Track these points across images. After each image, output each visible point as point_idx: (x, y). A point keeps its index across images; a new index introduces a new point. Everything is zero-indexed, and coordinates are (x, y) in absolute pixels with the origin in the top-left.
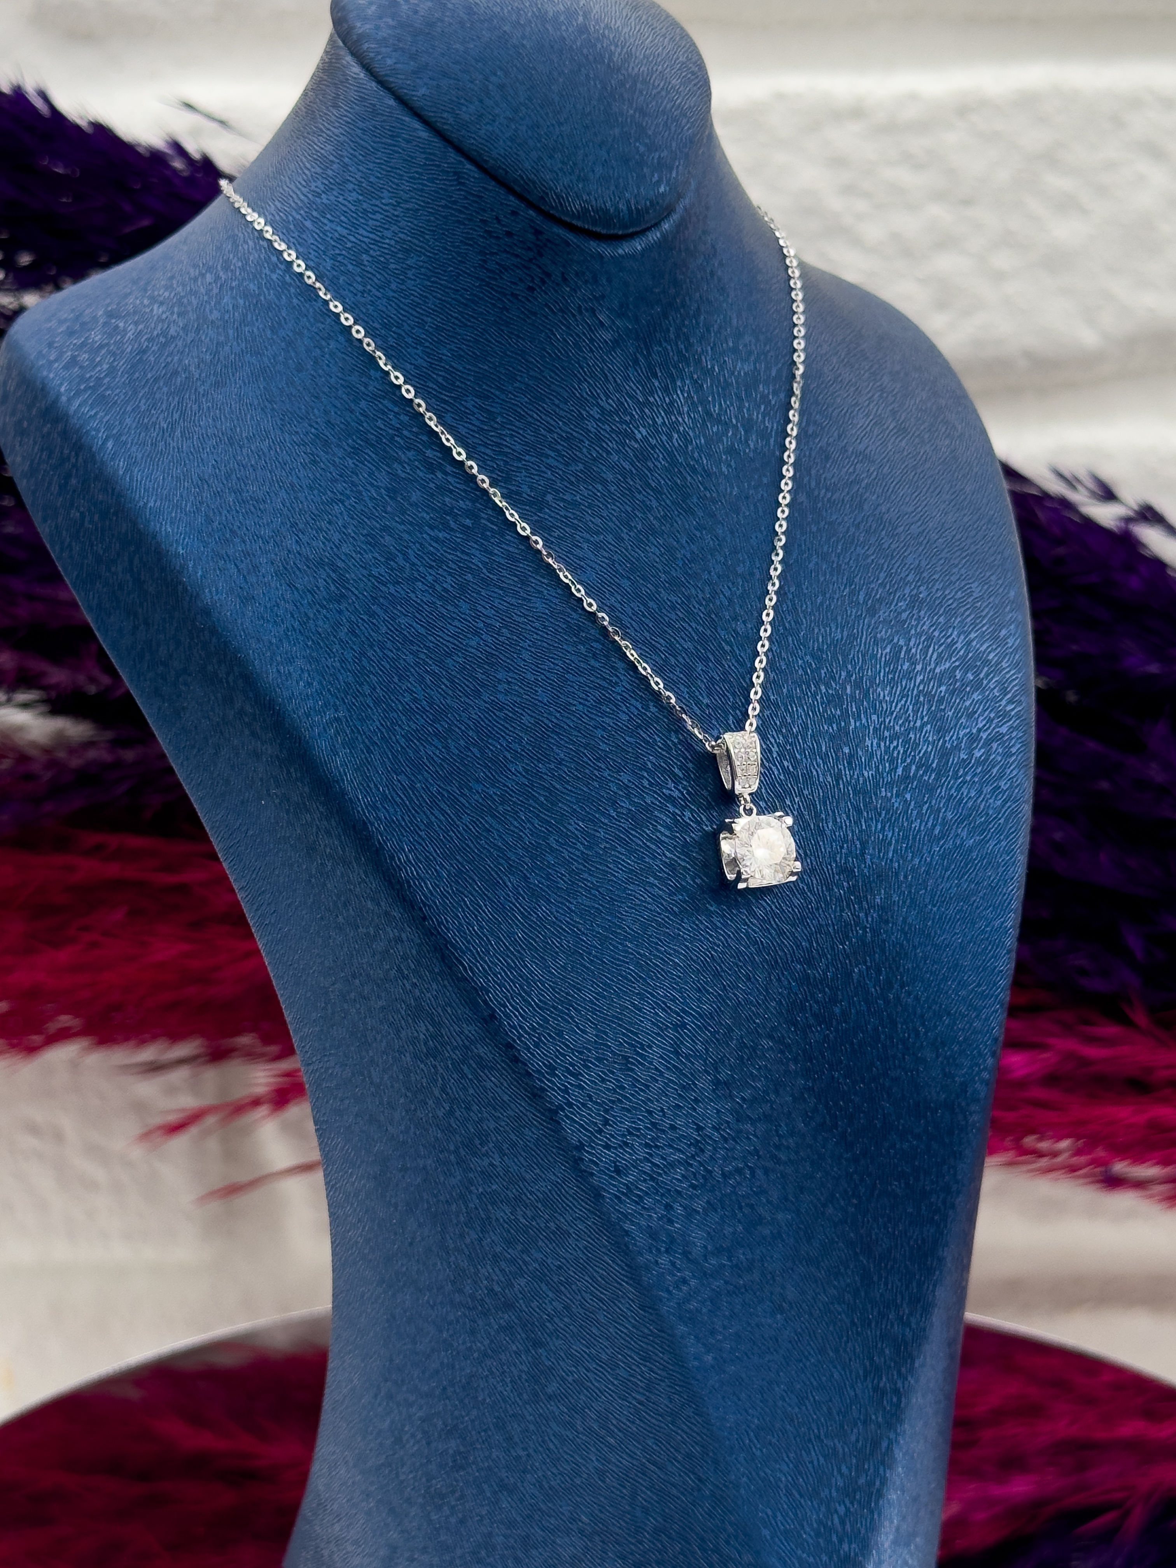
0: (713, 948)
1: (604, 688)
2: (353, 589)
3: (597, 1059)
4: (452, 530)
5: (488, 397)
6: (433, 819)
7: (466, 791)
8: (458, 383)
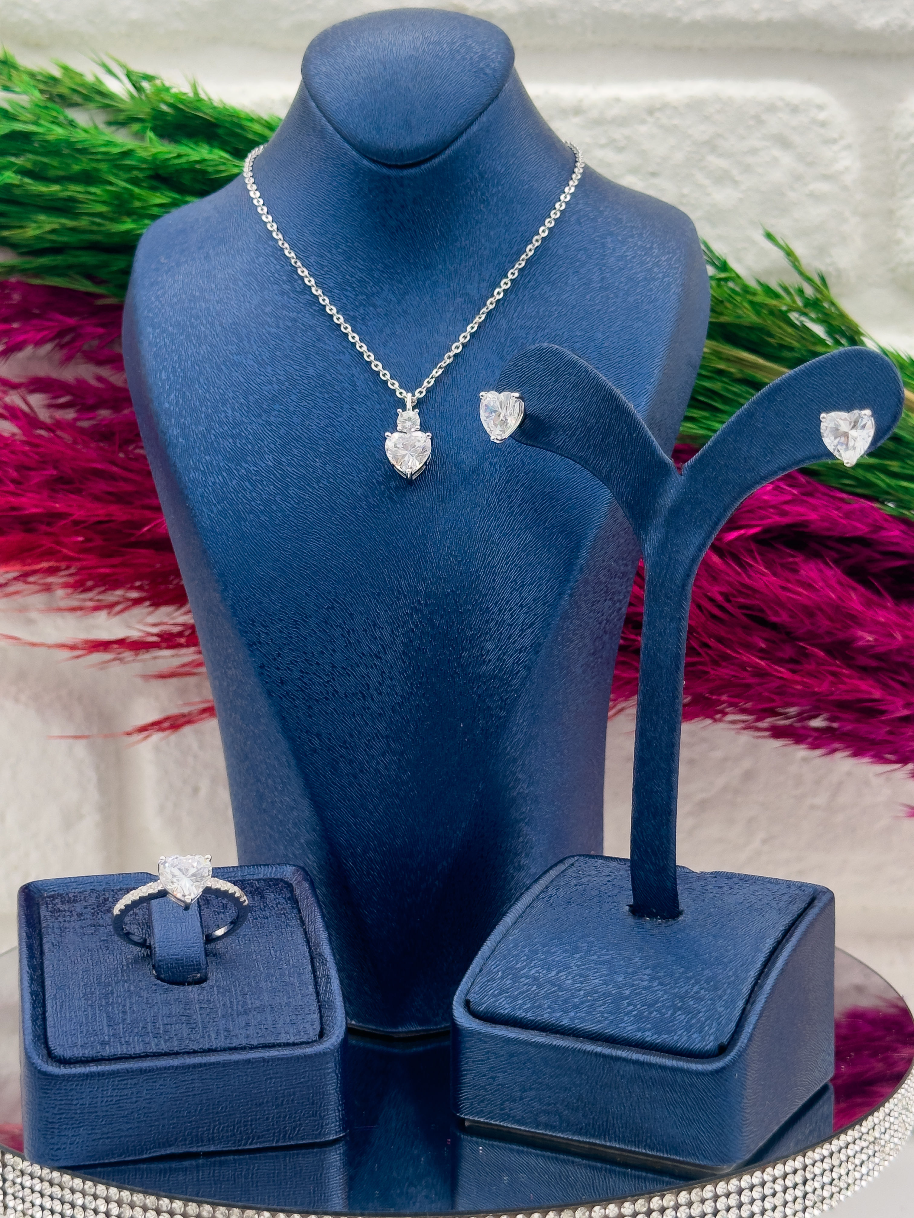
0: (358, 567)
1: (331, 417)
2: (216, 357)
3: (279, 619)
4: (279, 327)
5: (322, 257)
6: (218, 481)
7: (238, 467)
8: (309, 249)
